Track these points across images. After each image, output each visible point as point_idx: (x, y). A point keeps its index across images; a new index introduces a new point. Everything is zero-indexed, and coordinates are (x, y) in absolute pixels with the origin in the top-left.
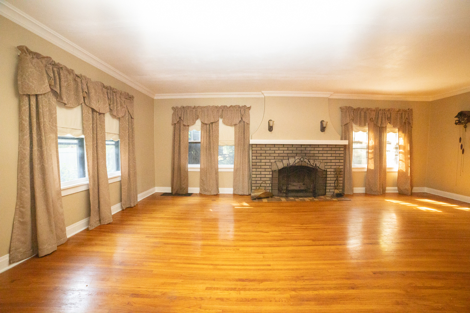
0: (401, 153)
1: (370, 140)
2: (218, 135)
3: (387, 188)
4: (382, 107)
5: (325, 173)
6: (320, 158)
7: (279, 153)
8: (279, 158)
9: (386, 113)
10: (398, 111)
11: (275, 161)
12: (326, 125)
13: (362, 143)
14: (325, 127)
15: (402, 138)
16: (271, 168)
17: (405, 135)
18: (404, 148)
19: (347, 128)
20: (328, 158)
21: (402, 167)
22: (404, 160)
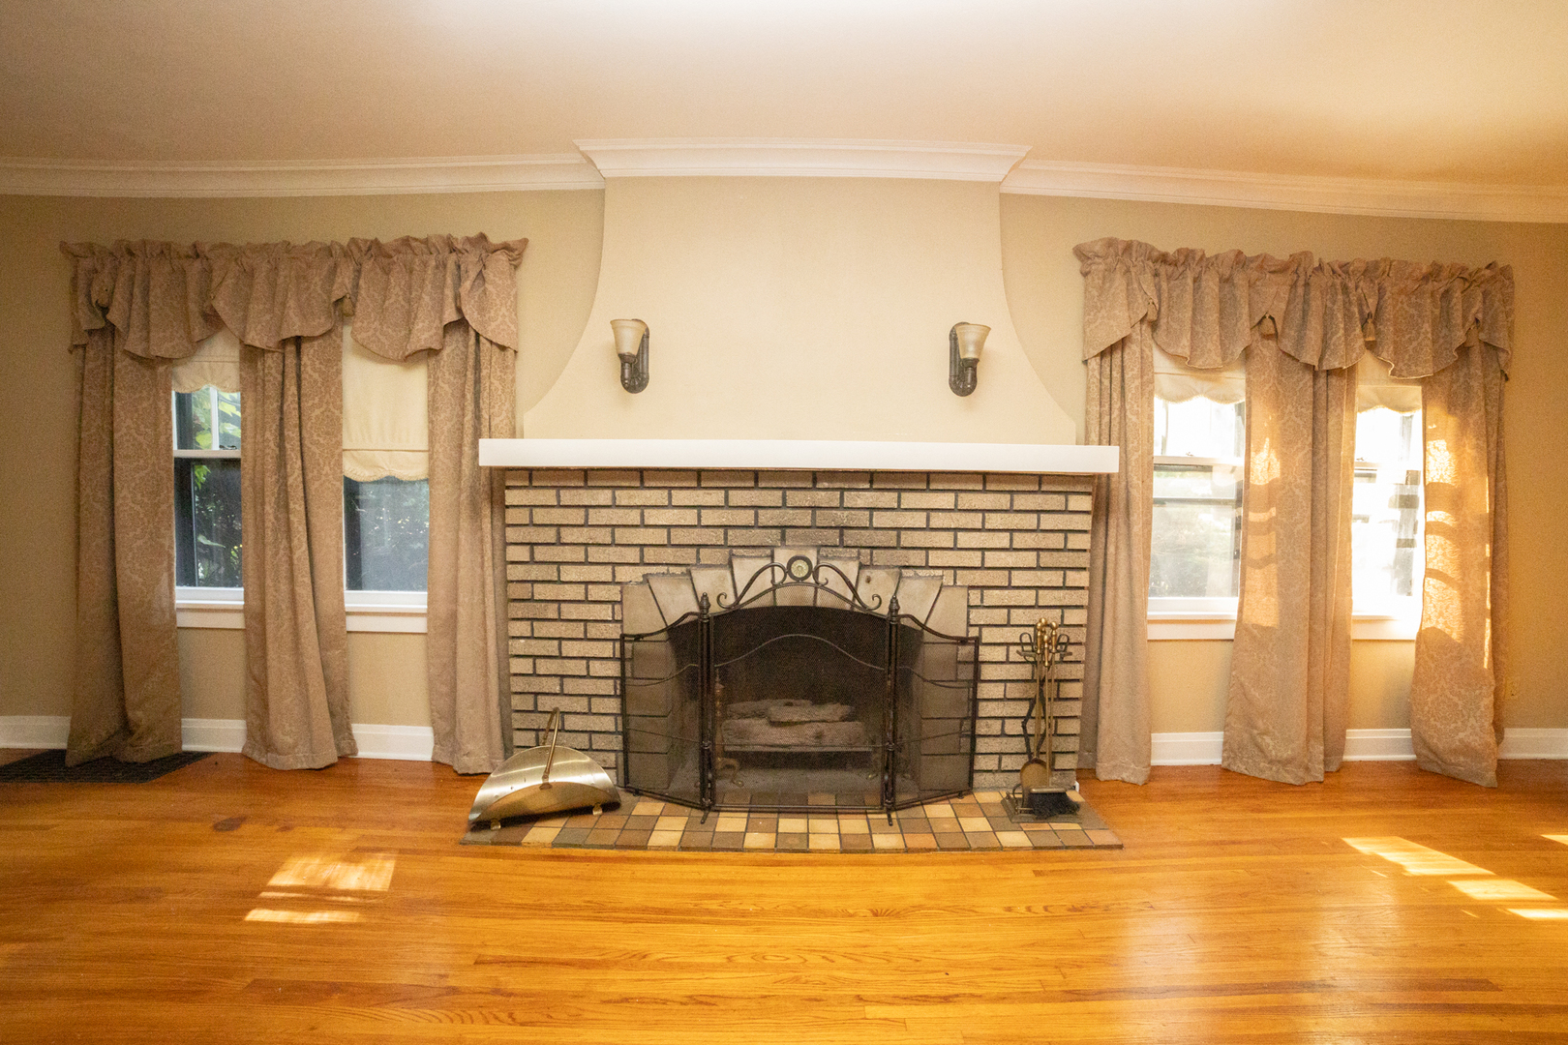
0: (1438, 533)
1: (1258, 451)
2: (339, 419)
3: (1354, 735)
4: (1328, 251)
5: (965, 651)
6: (935, 559)
7: (668, 527)
8: (668, 555)
9: (1352, 285)
10: (1426, 278)
11: (646, 578)
12: (979, 345)
13: (1206, 469)
14: (976, 361)
15: (1442, 444)
16: (621, 621)
17: (1463, 427)
18: (1455, 500)
19: (1116, 375)
20: (992, 559)
21: (1441, 614)
22: (1452, 572)
